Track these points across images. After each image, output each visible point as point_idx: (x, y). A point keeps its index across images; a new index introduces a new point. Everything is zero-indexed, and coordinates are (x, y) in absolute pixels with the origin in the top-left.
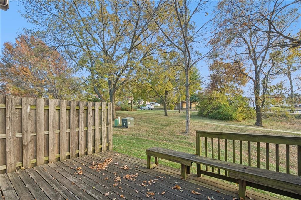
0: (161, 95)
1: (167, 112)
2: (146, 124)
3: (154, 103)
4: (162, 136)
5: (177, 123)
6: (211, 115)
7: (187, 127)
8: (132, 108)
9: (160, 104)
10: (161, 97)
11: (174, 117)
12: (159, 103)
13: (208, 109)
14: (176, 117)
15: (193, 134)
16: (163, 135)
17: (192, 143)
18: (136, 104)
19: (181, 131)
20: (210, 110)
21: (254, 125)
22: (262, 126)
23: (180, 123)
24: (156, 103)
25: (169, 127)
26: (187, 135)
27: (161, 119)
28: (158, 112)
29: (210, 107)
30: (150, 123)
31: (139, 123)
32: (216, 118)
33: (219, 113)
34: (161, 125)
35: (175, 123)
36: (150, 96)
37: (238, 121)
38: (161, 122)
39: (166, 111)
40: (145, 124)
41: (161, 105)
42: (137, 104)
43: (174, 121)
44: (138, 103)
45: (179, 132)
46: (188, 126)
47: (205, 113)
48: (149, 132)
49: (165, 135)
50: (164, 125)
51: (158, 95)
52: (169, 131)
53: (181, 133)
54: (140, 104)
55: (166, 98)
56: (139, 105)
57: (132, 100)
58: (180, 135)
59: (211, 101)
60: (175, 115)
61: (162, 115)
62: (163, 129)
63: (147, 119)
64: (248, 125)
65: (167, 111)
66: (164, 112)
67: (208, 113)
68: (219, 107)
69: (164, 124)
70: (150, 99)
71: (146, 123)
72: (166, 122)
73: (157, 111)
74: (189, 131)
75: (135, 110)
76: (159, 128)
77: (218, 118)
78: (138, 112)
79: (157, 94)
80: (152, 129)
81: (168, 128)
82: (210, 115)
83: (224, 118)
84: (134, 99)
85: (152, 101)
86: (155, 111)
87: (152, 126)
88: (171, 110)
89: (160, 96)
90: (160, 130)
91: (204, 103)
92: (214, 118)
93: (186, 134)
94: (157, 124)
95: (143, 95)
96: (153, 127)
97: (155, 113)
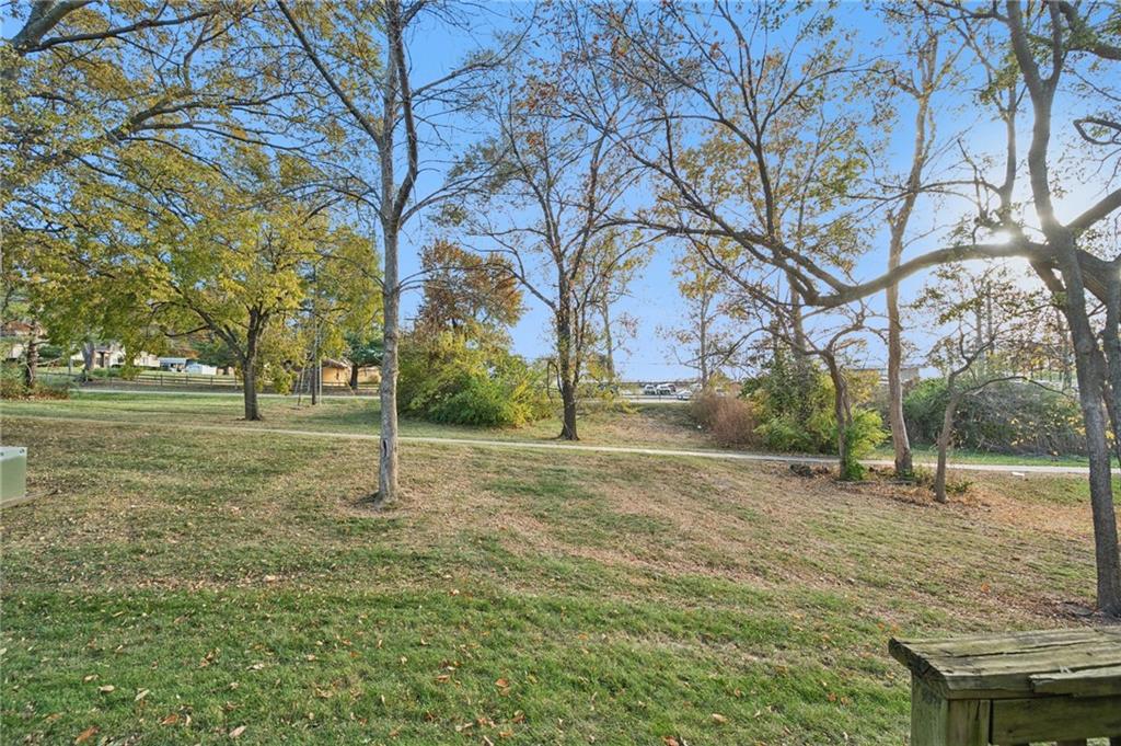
0: (226, 326)
1: (259, 402)
2: (136, 477)
3: (184, 360)
4: (251, 544)
5: (322, 453)
6: (436, 411)
7: (384, 472)
8: (28, 384)
9: (215, 369)
10: (232, 338)
11: (295, 422)
12: (211, 365)
13: (425, 392)
14: (300, 422)
15: (410, 500)
16: (258, 531)
17: (426, 551)
18: (66, 365)
19: (350, 495)
20: (434, 395)
21: (559, 437)
22: (578, 439)
23: (339, 452)
24: (196, 364)
25: (282, 477)
26: (387, 510)
27: (234, 441)
28: (206, 402)
29: (433, 384)
30: (163, 467)
31: (77, 471)
32: (454, 421)
33: (463, 404)
34: (237, 470)
35: (311, 452)
36: (163, 328)
37: (514, 426)
38: (236, 456)
39: (254, 396)
40: (126, 475)
41: (222, 371)
42: (77, 363)
43: (305, 443)
44: (80, 357)
45: (344, 498)
46: (389, 467)
47: (417, 402)
48: (154, 527)
49: (269, 531)
50: (253, 472)
51: (210, 326)
52: (285, 500)
53: (355, 505)
54: (96, 366)
55: (256, 344)
56: (87, 368)
57: (37, 340)
58: (352, 513)
59: (436, 365)
60: (296, 413)
61: (229, 417)
62: (249, 492)
63: (143, 442)
64: (546, 439)
65: (259, 395)
66: (242, 403)
67: (426, 405)
68: (462, 383)
69: (253, 463)
70: (163, 344)
71: (137, 466)
72: (261, 454)
73: (199, 398)
74: (392, 488)
75: (58, 391)
76: (222, 491)
77: (459, 420)
78: (76, 402)
79: (207, 320)
80: (174, 501)
81: (278, 484)
82: (432, 409)
83: (477, 419)
84: (53, 337)
85: (173, 354)
86: (191, 397)
87: (177, 481)
88: (279, 391)
89: (219, 333)
90: (235, 502)
91: (412, 370)
92: (446, 421)
93: (381, 505)
94: (208, 466)
95: (116, 319)
96: (183, 491)
97: (190, 408)
